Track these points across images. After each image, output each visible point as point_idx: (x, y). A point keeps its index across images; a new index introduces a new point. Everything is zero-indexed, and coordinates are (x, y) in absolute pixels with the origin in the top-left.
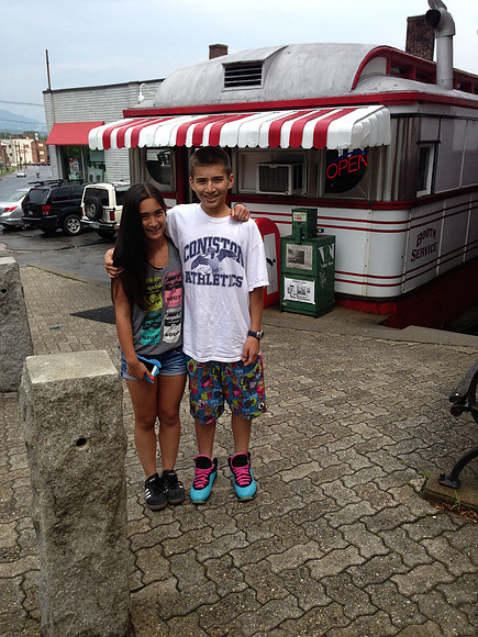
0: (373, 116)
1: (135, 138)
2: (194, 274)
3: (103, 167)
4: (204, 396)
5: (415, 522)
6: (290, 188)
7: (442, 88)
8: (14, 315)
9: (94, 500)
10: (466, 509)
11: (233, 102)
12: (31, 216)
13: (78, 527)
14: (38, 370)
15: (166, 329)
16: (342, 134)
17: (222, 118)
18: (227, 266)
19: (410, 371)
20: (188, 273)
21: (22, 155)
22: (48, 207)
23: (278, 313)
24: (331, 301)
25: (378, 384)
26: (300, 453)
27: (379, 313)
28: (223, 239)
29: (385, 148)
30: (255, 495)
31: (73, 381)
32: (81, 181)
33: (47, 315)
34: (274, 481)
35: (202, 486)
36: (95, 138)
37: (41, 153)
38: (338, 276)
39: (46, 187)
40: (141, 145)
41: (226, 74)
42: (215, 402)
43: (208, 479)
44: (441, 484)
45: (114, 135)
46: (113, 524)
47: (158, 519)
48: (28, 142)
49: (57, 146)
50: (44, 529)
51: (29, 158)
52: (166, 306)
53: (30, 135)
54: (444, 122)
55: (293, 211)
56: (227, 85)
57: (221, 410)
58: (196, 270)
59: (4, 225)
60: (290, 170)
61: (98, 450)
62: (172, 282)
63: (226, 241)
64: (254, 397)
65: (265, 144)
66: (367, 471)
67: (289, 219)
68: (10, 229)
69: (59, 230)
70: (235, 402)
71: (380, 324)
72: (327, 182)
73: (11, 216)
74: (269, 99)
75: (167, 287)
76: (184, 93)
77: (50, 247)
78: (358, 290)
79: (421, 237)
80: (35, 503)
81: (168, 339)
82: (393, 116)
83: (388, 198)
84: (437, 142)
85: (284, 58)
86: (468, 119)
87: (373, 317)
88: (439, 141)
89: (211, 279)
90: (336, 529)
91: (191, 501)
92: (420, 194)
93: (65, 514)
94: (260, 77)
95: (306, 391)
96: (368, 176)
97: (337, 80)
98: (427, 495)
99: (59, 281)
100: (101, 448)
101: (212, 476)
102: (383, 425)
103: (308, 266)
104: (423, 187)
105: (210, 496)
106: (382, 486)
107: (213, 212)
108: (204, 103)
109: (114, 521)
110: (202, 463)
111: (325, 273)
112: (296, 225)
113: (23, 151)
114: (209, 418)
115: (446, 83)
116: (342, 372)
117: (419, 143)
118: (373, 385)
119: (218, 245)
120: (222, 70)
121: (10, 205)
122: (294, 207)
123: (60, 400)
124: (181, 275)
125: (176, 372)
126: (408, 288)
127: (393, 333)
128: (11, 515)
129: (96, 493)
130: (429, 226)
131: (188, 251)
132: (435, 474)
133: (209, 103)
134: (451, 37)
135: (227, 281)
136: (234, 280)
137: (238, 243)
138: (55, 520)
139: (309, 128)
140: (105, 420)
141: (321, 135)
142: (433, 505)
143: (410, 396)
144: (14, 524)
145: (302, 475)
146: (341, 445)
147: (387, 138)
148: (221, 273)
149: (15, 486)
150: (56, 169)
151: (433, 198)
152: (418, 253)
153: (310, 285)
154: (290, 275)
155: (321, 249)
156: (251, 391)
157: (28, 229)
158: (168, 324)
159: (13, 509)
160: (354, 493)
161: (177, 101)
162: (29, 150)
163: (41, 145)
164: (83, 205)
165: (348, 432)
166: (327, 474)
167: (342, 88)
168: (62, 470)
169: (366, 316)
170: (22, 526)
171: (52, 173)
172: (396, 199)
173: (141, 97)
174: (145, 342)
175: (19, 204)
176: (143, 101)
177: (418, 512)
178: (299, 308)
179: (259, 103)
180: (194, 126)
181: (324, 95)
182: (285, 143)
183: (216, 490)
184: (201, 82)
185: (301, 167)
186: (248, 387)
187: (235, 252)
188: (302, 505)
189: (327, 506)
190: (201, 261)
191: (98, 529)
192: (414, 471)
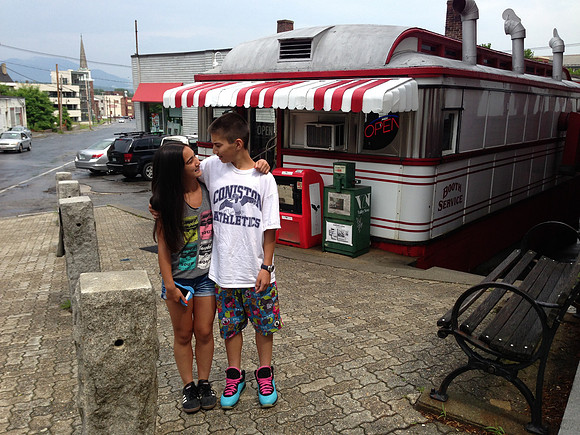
0: (402, 87)
1: (202, 99)
2: (221, 214)
3: (180, 121)
4: (228, 315)
5: (407, 428)
6: (333, 145)
7: (468, 64)
8: (86, 246)
9: (128, 392)
10: (451, 419)
11: (287, 71)
12: (114, 163)
13: (115, 414)
14: (88, 283)
15: (201, 257)
16: (376, 101)
17: (276, 84)
18: (249, 210)
19: (425, 305)
20: (216, 212)
21: (112, 109)
22: (130, 155)
23: (320, 253)
24: (367, 244)
25: (396, 315)
26: (319, 370)
27: (409, 256)
28: (246, 188)
29: (413, 113)
30: (275, 403)
31: (114, 293)
32: (160, 134)
33: (119, 248)
34: (294, 393)
35: (230, 393)
36: (169, 98)
37: (129, 108)
38: (373, 222)
39: (129, 138)
40: (207, 105)
41: (281, 48)
42: (236, 320)
43: (236, 388)
44: (432, 398)
45: (184, 97)
46: (143, 414)
47: (191, 420)
48: (118, 98)
49: (141, 102)
50: (86, 415)
51: (118, 111)
52: (200, 239)
53: (120, 92)
54: (466, 92)
55: (334, 164)
56: (282, 57)
58: (222, 211)
59: (91, 170)
60: (333, 129)
61: (133, 350)
62: (206, 219)
63: (248, 189)
64: (271, 316)
65: (310, 107)
66: (373, 387)
67: (331, 171)
68: (96, 173)
69: (139, 175)
70: (255, 320)
71: (410, 265)
72: (365, 140)
73: (98, 162)
74: (316, 70)
75: (202, 224)
76: (245, 62)
77: (129, 190)
78: (391, 235)
79: (447, 190)
80: (80, 392)
81: (201, 266)
82: (420, 87)
83: (416, 156)
84: (460, 110)
85: (330, 36)
86: (489, 90)
87: (403, 259)
88: (462, 109)
89: (234, 220)
90: (339, 432)
91: (221, 407)
92: (445, 153)
93: (104, 402)
94: (309, 51)
95: (333, 319)
96: (400, 133)
97: (373, 55)
98: (419, 407)
99: (134, 220)
100: (134, 349)
101: (240, 386)
102: (393, 348)
103: (346, 212)
104: (449, 147)
105: (237, 403)
106: (384, 399)
108: (262, 71)
109: (144, 411)
110: (232, 374)
111: (362, 219)
112: (337, 176)
113: (112, 106)
114: (232, 332)
115: (470, 59)
116: (367, 305)
117: (444, 109)
118: (391, 316)
119: (241, 193)
120: (278, 45)
121: (97, 153)
122: (337, 161)
123: (103, 307)
124: (211, 213)
125: (208, 294)
126: (435, 234)
127: (418, 273)
128: (69, 413)
129: (130, 386)
130: (454, 181)
131: (217, 195)
132: (426, 390)
133: (267, 72)
134: (475, 20)
135: (247, 222)
136: (254, 222)
137: (259, 192)
138: (96, 408)
139: (348, 96)
140: (140, 326)
141: (357, 101)
142: (423, 415)
143: (420, 325)
144: (70, 421)
145: (318, 388)
146: (354, 364)
147: (415, 105)
148: (243, 215)
150: (139, 123)
151: (458, 157)
152: (445, 203)
153: (348, 229)
154: (331, 219)
155: (358, 198)
156: (268, 312)
157: (112, 174)
158: (202, 253)
159: (71, 409)
160: (359, 404)
161: (239, 69)
162: (119, 105)
163: (129, 101)
165: (363, 353)
166: (339, 388)
167: (377, 62)
168: (102, 365)
169: (398, 258)
170: (77, 422)
171: (136, 126)
172: (423, 157)
173: (216, 63)
174: (183, 268)
175: (104, 153)
176: (215, 67)
177: (410, 421)
178: (338, 249)
179: (308, 73)
180: (251, 90)
181: (363, 68)
182: (327, 107)
183: (243, 398)
184: (260, 54)
185: (342, 127)
186: (265, 308)
187: (255, 198)
188: (314, 412)
189: (334, 414)
190: (227, 204)
191: (131, 417)
192: (412, 387)
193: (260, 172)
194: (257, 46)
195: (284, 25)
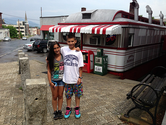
0: (117, 27)
1: (60, 30)
2: (66, 63)
3: (53, 36)
4: (69, 92)
6: (97, 44)
7: (136, 21)
8: (27, 71)
9: (39, 113)
10: (130, 123)
11: (84, 22)
12: (34, 48)
13: (35, 119)
14: (28, 82)
16: (109, 31)
17: (81, 26)
18: (74, 61)
19: (123, 90)
20: (65, 62)
21: (34, 32)
22: (39, 46)
23: (93, 74)
24: (106, 72)
26: (93, 108)
27: (118, 76)
28: (74, 55)
29: (120, 35)
31: (36, 85)
32: (48, 40)
33: (36, 72)
34: (85, 114)
35: (67, 114)
36: (50, 30)
37: (39, 32)
38: (108, 66)
39: (39, 41)
40: (61, 32)
41: (83, 16)
42: (71, 93)
44: (125, 116)
45: (55, 29)
46: (43, 119)
47: (56, 122)
48: (36, 29)
49: (42, 31)
50: (27, 119)
51: (36, 33)
52: (60, 70)
53: (36, 27)
54: (135, 29)
55: (97, 49)
56: (83, 18)
57: (72, 95)
58: (67, 62)
59: (28, 50)
60: (97, 39)
62: (61, 64)
63: (74, 56)
64: (81, 92)
65: (91, 33)
66: (108, 113)
67: (96, 51)
68: (29, 51)
69: (41, 51)
70: (76, 93)
71: (118, 78)
72: (106, 42)
73: (30, 48)
74: (93, 22)
75: (60, 66)
76: (72, 20)
77: (39, 56)
78: (113, 69)
79: (129, 57)
80: (25, 113)
81: (60, 78)
82: (122, 27)
83: (121, 47)
85: (97, 12)
86: (142, 28)
88: (134, 34)
89: (70, 64)
91: (64, 118)
92: (129, 46)
93: (32, 116)
94: (91, 15)
95: (97, 93)
96: (116, 40)
97: (109, 18)
98: (121, 119)
99: (40, 64)
100: (41, 101)
101: (70, 112)
102: (114, 102)
103: (101, 63)
105: (69, 117)
106: (111, 116)
107: (71, 48)
110: (68, 109)
111: (105, 65)
112: (98, 52)
114: (70, 97)
115: (136, 20)
116: (106, 89)
117: (129, 34)
118: (113, 93)
119: (72, 57)
121: (30, 45)
122: (98, 48)
123: (32, 89)
124: (63, 63)
125: (62, 85)
126: (126, 70)
129: (39, 111)
130: (132, 54)
131: (65, 57)
132: (123, 114)
133: (78, 22)
134: (138, 8)
135: (74, 65)
136: (76, 65)
137: (77, 56)
138: (29, 118)
139: (102, 29)
140: (42, 94)
141: (104, 31)
142: (122, 121)
143: (122, 96)
144: (22, 121)
145: (92, 113)
146: (103, 107)
147: (120, 32)
148: (73, 63)
149: (23, 113)
150: (42, 36)
151: (133, 48)
152: (129, 61)
153: (101, 68)
154: (96, 65)
155: (104, 59)
156: (80, 90)
157: (34, 51)
158: (60, 74)
159: (22, 118)
160: (104, 118)
161: (71, 22)
162: (36, 31)
163: (39, 30)
164: (47, 45)
165: (105, 103)
166: (98, 113)
167: (110, 20)
168: (32, 105)
169: (115, 76)
170: (24, 122)
171: (41, 37)
172: (123, 47)
173: (64, 20)
174: (55, 78)
175: (32, 45)
176: (64, 21)
177: (118, 123)
178: (98, 73)
180: (74, 28)
181: (106, 22)
182: (96, 33)
183: (71, 116)
184: (77, 17)
185: (100, 38)
186: (79, 89)
187: (76, 58)
188: (91, 120)
189: (97, 121)
190: (68, 60)
191: (39, 120)
192: (119, 113)
193: (77, 51)
194: (76, 15)
195: (83, 9)
